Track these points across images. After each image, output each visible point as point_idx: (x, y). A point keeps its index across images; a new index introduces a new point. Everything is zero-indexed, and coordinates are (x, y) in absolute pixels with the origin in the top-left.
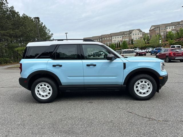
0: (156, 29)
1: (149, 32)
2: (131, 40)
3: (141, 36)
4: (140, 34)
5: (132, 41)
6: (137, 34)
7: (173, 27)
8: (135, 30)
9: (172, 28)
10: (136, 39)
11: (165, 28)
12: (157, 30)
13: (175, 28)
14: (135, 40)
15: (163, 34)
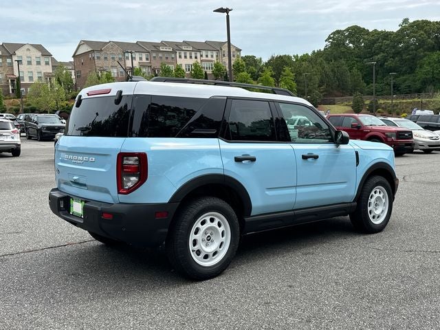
0: (96, 55)
1: (72, 60)
2: (12, 81)
3: (49, 69)
4: (43, 63)
5: (17, 82)
6: (34, 63)
7: (144, 56)
8: (26, 47)
9: (141, 59)
10: (31, 78)
11: (120, 56)
12: (98, 58)
13: (147, 59)
14: (26, 81)
15: (116, 75)
